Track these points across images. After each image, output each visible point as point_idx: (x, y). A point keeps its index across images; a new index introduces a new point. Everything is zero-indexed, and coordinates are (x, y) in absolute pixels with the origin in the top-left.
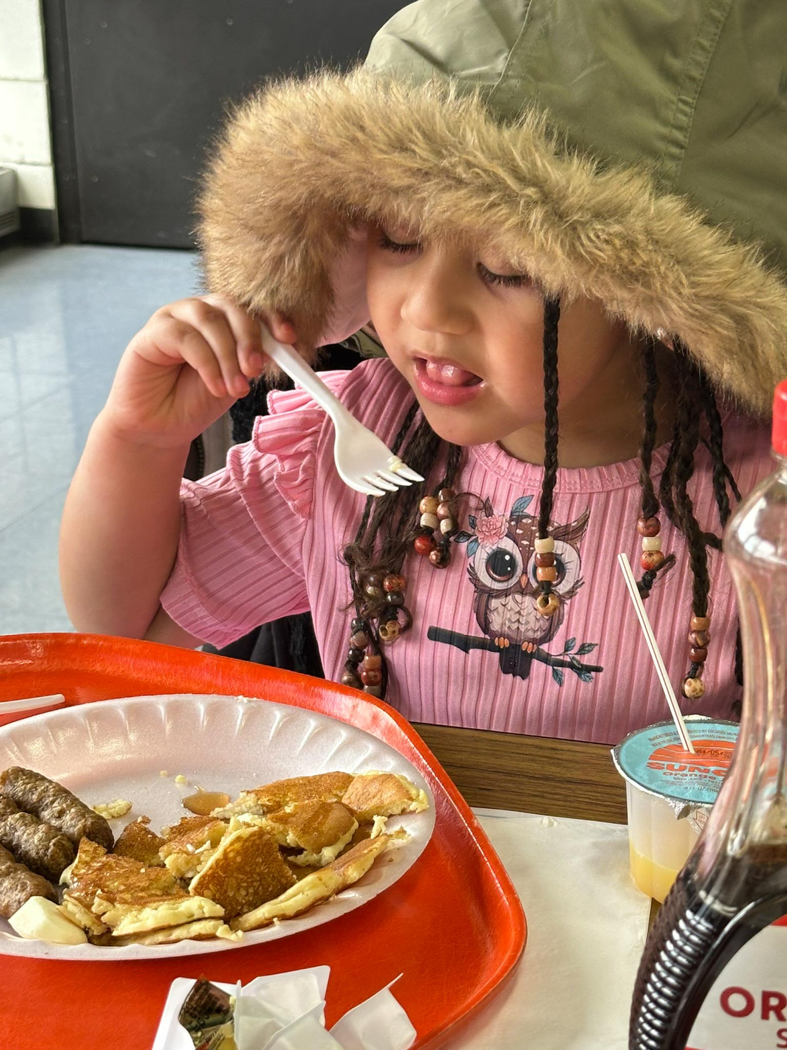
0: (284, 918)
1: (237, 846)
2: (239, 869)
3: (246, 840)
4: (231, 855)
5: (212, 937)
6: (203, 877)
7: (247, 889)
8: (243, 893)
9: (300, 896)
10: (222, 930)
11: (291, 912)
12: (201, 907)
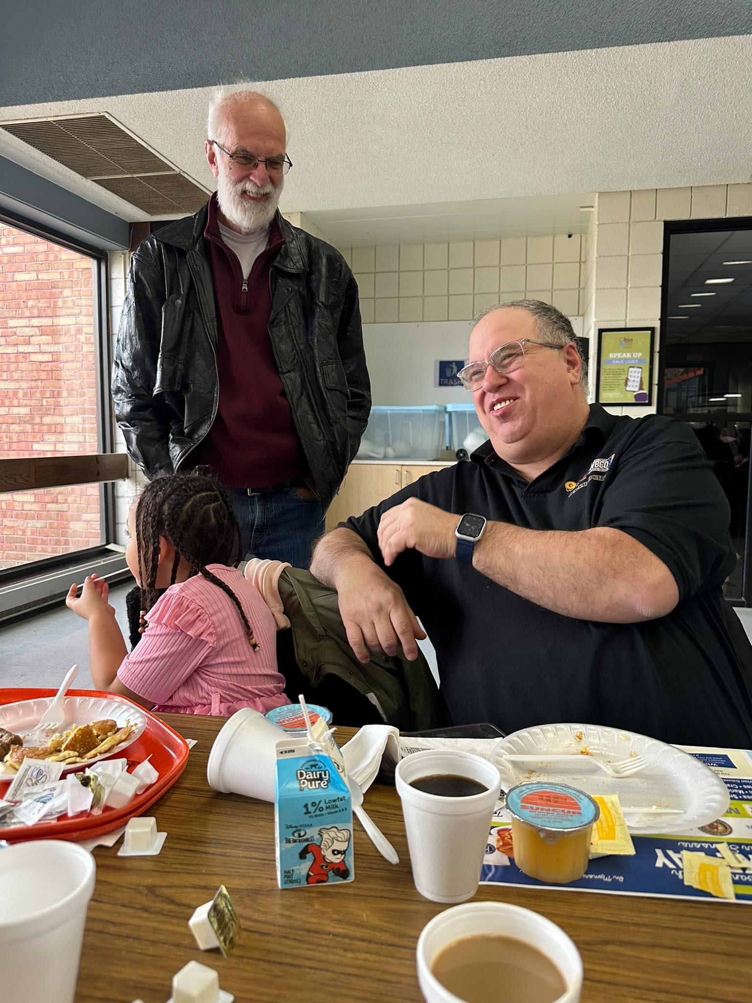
0: (100, 753)
1: (80, 732)
2: (81, 741)
3: (83, 730)
4: (77, 736)
5: (75, 763)
6: (67, 745)
7: (83, 748)
8: (82, 749)
9: (106, 745)
10: (78, 759)
11: (102, 751)
12: (69, 753)
